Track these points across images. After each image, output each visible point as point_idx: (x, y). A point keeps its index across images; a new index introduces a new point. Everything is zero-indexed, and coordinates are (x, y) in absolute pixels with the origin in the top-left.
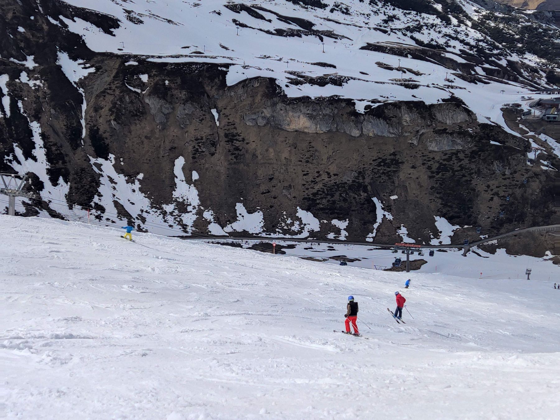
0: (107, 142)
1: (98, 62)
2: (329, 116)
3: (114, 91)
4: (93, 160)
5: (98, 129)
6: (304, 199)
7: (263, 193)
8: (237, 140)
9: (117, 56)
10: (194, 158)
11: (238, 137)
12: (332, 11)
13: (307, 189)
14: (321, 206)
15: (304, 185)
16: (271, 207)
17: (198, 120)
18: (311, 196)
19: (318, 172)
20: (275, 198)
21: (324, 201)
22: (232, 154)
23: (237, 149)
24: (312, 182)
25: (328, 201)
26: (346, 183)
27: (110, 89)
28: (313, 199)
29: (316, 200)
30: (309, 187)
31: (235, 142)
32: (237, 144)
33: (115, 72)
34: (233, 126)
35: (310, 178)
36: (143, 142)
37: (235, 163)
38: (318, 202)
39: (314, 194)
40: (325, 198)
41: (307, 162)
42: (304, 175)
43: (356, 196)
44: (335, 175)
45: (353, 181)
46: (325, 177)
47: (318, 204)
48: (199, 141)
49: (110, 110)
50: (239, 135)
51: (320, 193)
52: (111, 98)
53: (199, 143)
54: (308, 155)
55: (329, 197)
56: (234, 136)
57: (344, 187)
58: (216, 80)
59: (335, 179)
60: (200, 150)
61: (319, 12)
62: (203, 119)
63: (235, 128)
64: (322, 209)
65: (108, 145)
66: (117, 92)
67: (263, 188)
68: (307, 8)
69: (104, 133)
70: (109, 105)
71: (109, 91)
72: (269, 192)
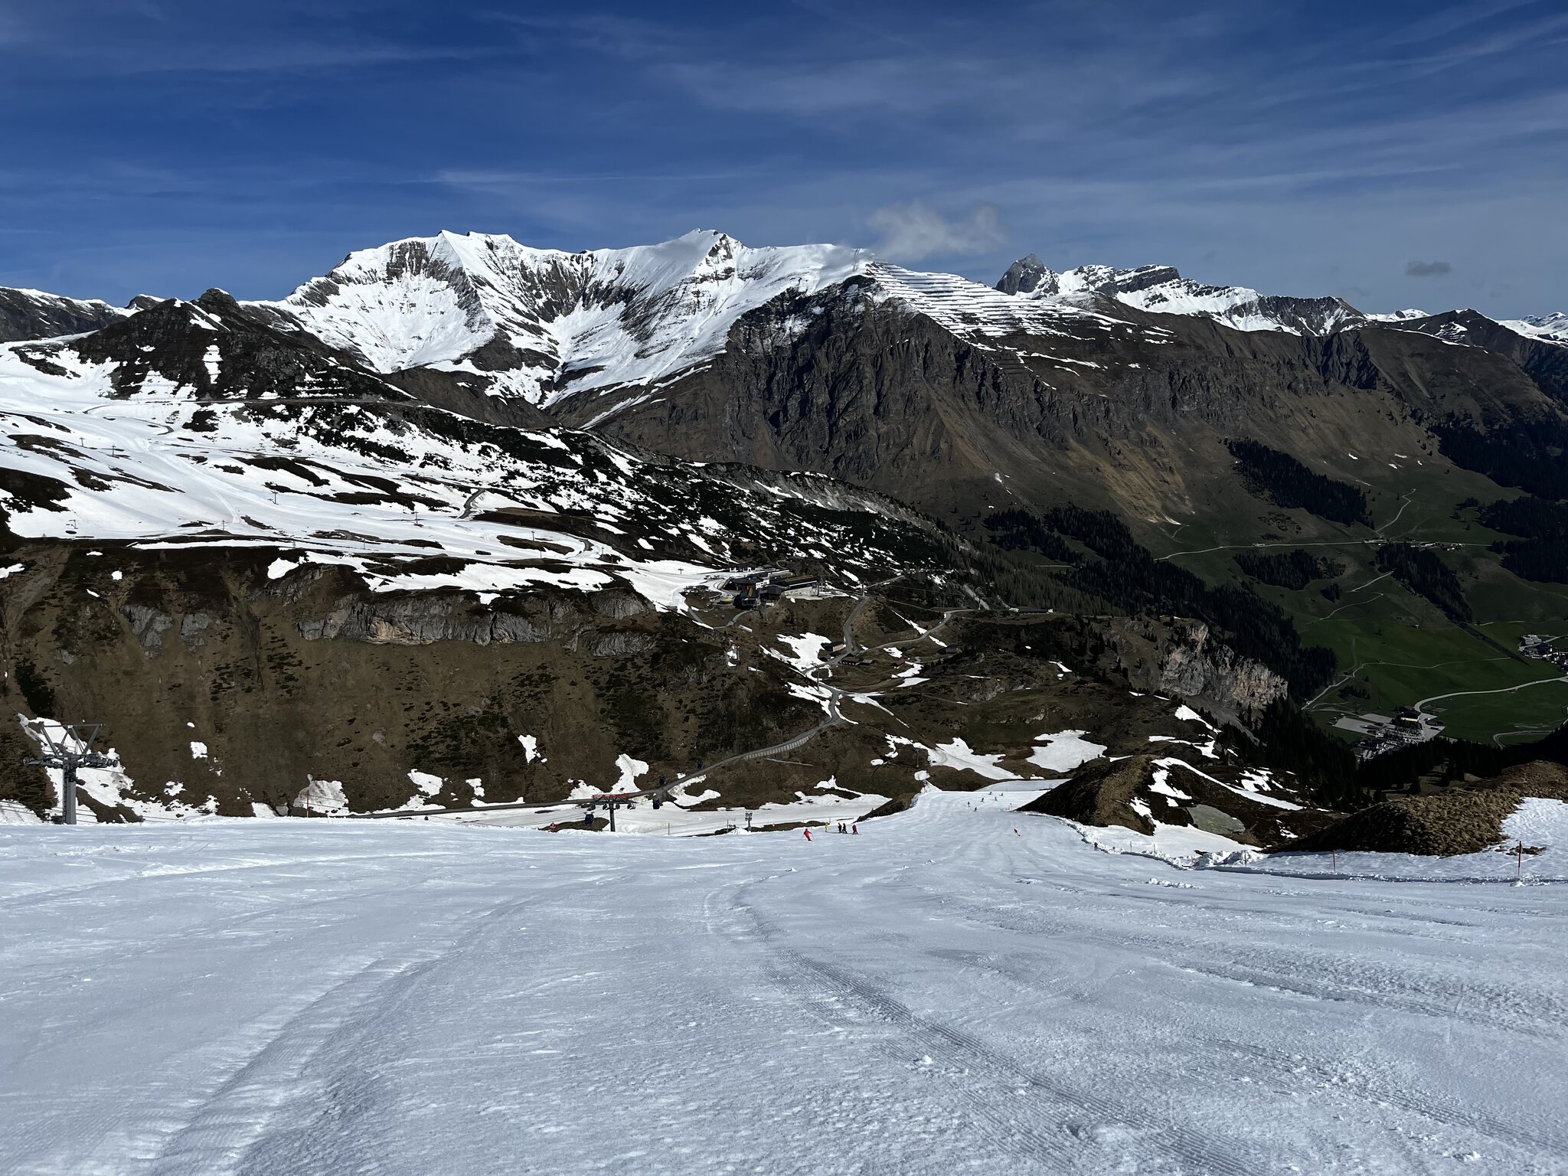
0: (49, 685)
1: (29, 554)
2: (441, 618)
3: (61, 599)
4: (25, 721)
5: (33, 666)
6: (408, 747)
7: (339, 745)
8: (289, 664)
9: (66, 543)
10: (214, 699)
11: (291, 660)
12: (422, 465)
13: (413, 731)
14: (437, 755)
15: (407, 725)
16: (355, 765)
17: (219, 638)
18: (419, 742)
19: (428, 703)
20: (360, 750)
21: (442, 747)
22: (283, 687)
23: (290, 678)
24: (419, 719)
25: (448, 746)
26: (473, 716)
27: (54, 597)
28: (423, 746)
29: (428, 747)
30: (416, 727)
31: (285, 667)
32: (290, 671)
33: (61, 568)
34: (281, 643)
35: (415, 714)
36: (118, 681)
37: (288, 701)
38: (431, 749)
39: (424, 739)
40: (443, 742)
41: (410, 689)
42: (406, 710)
43: (491, 735)
44: (455, 705)
45: (485, 712)
46: (439, 710)
47: (432, 752)
48: (223, 671)
49: (54, 632)
50: (292, 657)
51: (433, 735)
52: (58, 611)
53: (223, 674)
54: (409, 678)
55: (448, 740)
56: (283, 658)
57: (471, 722)
58: (248, 573)
59: (455, 712)
60: (225, 685)
61: (403, 466)
62: (228, 636)
63: (285, 645)
64: (438, 760)
65: (52, 691)
66: (68, 601)
67: (339, 736)
68: (383, 462)
69: (44, 671)
70: (54, 625)
71: (52, 601)
72: (349, 742)
